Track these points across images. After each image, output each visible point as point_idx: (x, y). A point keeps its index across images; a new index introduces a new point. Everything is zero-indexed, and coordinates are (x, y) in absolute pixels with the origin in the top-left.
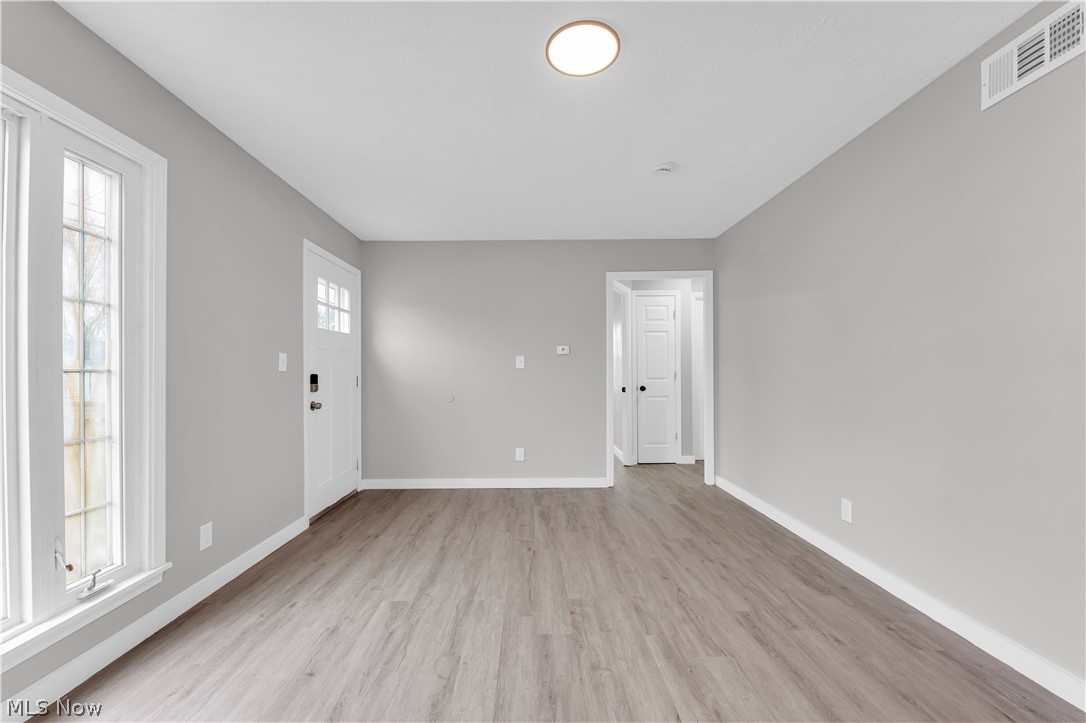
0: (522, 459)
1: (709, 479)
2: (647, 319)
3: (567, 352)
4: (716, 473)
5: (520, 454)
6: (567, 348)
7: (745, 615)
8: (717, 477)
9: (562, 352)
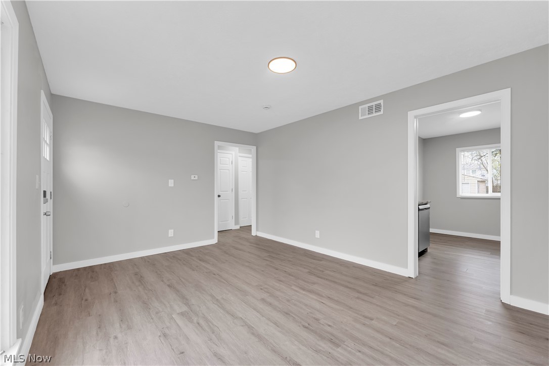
0: (172, 236)
1: (254, 233)
2: (221, 164)
3: (196, 178)
4: (257, 230)
5: (171, 233)
6: (196, 176)
7: (309, 272)
8: (257, 232)
9: (195, 179)
